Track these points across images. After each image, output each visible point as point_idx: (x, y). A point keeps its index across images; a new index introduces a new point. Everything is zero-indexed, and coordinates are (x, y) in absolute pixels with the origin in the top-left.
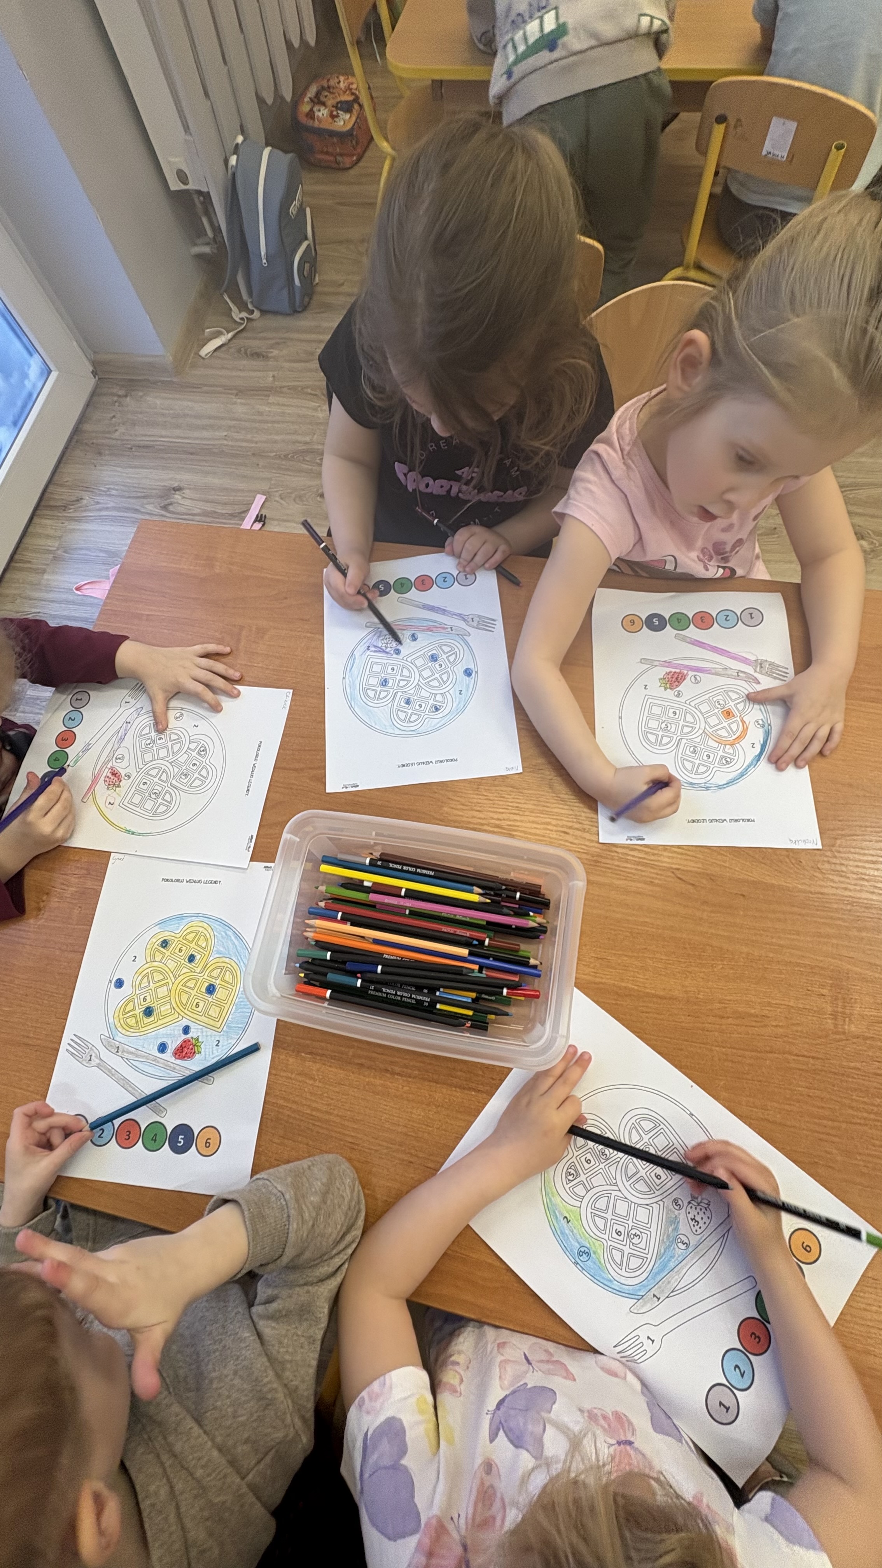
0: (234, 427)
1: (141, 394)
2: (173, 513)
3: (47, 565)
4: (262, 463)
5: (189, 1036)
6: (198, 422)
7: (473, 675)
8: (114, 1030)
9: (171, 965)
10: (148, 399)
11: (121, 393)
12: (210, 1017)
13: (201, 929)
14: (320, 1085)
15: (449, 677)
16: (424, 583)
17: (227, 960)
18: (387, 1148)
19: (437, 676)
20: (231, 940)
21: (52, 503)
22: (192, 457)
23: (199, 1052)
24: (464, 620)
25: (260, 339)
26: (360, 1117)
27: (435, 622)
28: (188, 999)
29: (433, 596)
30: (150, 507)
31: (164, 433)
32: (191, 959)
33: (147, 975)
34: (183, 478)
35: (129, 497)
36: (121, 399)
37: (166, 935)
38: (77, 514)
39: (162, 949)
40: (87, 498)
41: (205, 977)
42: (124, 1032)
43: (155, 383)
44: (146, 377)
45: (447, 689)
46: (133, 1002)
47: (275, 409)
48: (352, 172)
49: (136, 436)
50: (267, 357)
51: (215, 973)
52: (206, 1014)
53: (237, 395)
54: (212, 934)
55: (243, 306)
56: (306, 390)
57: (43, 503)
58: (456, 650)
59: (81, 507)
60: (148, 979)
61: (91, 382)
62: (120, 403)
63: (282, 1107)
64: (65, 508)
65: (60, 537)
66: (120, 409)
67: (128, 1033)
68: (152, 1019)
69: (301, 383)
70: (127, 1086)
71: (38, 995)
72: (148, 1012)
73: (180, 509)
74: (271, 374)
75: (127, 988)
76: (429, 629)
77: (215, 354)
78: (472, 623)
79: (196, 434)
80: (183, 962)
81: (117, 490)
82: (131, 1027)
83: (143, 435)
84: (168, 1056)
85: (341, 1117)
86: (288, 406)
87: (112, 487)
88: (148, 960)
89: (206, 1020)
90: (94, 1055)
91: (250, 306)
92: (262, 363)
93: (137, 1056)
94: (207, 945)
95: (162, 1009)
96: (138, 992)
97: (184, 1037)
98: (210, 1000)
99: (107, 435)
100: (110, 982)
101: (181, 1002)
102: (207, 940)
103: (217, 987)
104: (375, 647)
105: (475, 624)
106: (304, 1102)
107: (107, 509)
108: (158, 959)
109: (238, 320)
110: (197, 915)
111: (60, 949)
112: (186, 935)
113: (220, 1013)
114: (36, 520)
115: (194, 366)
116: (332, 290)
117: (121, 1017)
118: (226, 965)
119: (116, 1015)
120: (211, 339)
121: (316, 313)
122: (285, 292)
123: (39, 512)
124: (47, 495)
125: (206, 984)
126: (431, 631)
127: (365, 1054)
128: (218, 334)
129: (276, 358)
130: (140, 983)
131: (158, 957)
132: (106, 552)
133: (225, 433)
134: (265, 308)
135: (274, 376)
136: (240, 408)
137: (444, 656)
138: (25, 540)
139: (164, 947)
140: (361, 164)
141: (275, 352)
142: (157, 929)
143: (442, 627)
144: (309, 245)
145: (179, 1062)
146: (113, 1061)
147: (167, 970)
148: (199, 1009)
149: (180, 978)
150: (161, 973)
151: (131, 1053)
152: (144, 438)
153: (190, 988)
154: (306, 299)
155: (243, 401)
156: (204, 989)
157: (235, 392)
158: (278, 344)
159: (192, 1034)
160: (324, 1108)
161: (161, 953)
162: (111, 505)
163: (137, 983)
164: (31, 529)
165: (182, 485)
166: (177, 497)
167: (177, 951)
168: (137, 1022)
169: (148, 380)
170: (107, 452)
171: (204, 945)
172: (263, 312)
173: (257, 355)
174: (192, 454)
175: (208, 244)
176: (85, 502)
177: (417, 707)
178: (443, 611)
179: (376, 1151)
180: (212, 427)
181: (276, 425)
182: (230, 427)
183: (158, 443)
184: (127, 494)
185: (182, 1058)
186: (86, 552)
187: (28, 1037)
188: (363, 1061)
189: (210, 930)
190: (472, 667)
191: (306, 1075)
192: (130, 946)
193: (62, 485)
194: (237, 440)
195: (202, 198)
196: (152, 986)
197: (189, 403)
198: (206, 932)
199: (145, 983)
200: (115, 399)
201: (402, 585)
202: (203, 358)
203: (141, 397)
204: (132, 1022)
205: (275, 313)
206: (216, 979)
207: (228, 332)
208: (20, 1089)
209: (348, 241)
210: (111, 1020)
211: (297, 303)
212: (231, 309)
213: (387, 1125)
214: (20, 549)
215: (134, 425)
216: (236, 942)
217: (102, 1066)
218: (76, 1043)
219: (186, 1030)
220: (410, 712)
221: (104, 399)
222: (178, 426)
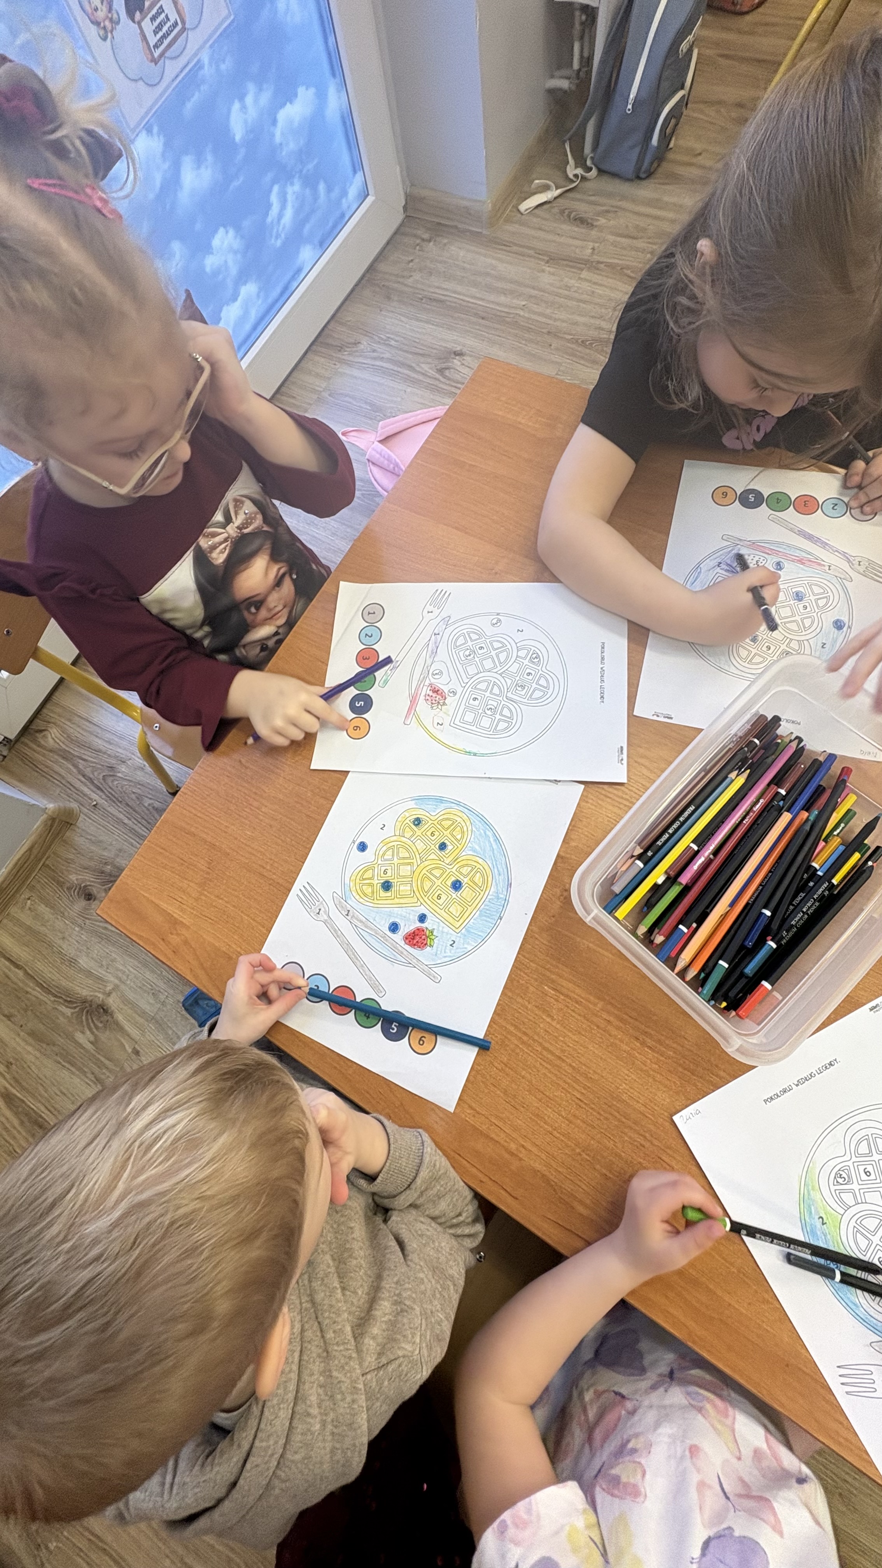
0: (535, 297)
1: (446, 241)
2: (449, 379)
3: (310, 404)
4: (555, 343)
5: (424, 925)
6: (500, 285)
7: (845, 629)
8: (348, 893)
9: (420, 846)
10: (453, 248)
11: (426, 236)
12: (450, 914)
13: (459, 820)
14: (558, 1026)
15: (813, 622)
16: (807, 505)
17: (480, 861)
18: (619, 1121)
19: (798, 618)
20: (489, 841)
21: (330, 341)
22: (481, 321)
23: (431, 946)
24: (849, 561)
25: (587, 202)
26: (596, 1077)
27: (809, 553)
28: (431, 887)
29: (816, 522)
30: (425, 367)
31: (459, 288)
32: (443, 846)
33: (392, 848)
34: (469, 342)
35: (407, 352)
36: (424, 244)
37: (420, 813)
38: (351, 358)
39: (414, 827)
40: (365, 344)
41: (454, 870)
42: (357, 897)
43: (464, 231)
44: (455, 223)
45: (807, 637)
46: (373, 871)
47: (585, 286)
48: (748, 18)
49: (430, 286)
50: (592, 225)
51: (465, 870)
52: (447, 909)
53: (547, 262)
54: (470, 828)
55: (581, 162)
56: (625, 271)
57: (321, 339)
58: (830, 594)
59: (357, 351)
60: (393, 852)
61: (400, 217)
62: (421, 247)
63: (510, 1033)
64: (340, 349)
65: (329, 379)
66: (421, 253)
67: (361, 900)
68: (388, 894)
69: (620, 262)
70: (350, 953)
71: (282, 830)
72: (387, 886)
73: (458, 377)
74: (591, 245)
75: (369, 853)
76: (801, 561)
77: (536, 211)
78: (859, 568)
79: (492, 297)
80: (433, 847)
81: (396, 341)
82: (365, 895)
83: (438, 288)
84: (398, 937)
85: (574, 1068)
86: (601, 285)
87: (392, 336)
88: (397, 834)
89: (445, 915)
90: (323, 909)
91: (589, 163)
92: (583, 231)
93: (366, 927)
94: (462, 837)
95: (402, 888)
96: (380, 862)
97: (418, 925)
98: (454, 896)
99: (401, 280)
100: (354, 842)
101: (422, 888)
102: (463, 832)
103: (464, 886)
104: (728, 565)
105: (861, 569)
106: (536, 1037)
107: (382, 359)
108: (408, 835)
109: (571, 176)
110: (458, 803)
111: (312, 791)
112: (443, 820)
113: (462, 914)
114: (310, 355)
115: (508, 220)
116: (686, 159)
117: (358, 881)
118: (478, 866)
119: (353, 878)
120: (535, 193)
121: (660, 184)
122: (637, 150)
123: (314, 347)
124: (326, 331)
125: (453, 879)
126: (803, 564)
127: (616, 1012)
128: (546, 188)
129: (601, 229)
130: (384, 854)
131: (408, 834)
132: (372, 405)
133: (524, 303)
134: (603, 167)
135: (593, 249)
136: (548, 277)
137: (813, 598)
138: (295, 374)
139: (416, 825)
140: (760, 10)
141: (602, 221)
142: (412, 804)
143: (817, 563)
144: (684, 96)
145: (407, 947)
146: (341, 922)
147: (415, 850)
148: (441, 902)
149: (427, 863)
150: (407, 850)
151: (361, 921)
152: (437, 291)
153: (435, 877)
154: (655, 165)
155: (552, 270)
156: (449, 883)
157: (546, 258)
158: (608, 211)
159: (428, 925)
160: (558, 1053)
161: (413, 830)
162: (387, 355)
163: (381, 853)
164: (302, 364)
165: (465, 350)
166: (456, 362)
167: (429, 834)
168: (373, 892)
169: (456, 227)
170: (396, 298)
171: (459, 837)
172: (601, 171)
173: (581, 221)
174: (483, 318)
175: (568, 78)
176: (362, 347)
177: (764, 649)
178: (824, 545)
179: (606, 1119)
180: (512, 292)
181: (581, 304)
182: (531, 296)
183: (451, 299)
184: (406, 348)
185: (413, 945)
186: (350, 400)
187: (264, 868)
188: (611, 1019)
189: (468, 823)
190: (845, 619)
191: (544, 1011)
192: (380, 813)
193: (342, 324)
194: (535, 313)
195: (584, 17)
196: (396, 861)
197: (494, 262)
198: (464, 824)
199: (388, 855)
200: (418, 241)
201: (778, 501)
202: (522, 214)
203: (445, 245)
204: (368, 890)
205: (614, 175)
206: (465, 876)
207: (557, 188)
208: (248, 916)
209: (720, 103)
210: (347, 881)
211: (643, 169)
212: (568, 162)
213: (625, 1097)
214: (288, 382)
215: (431, 274)
216: (495, 847)
217: (329, 923)
218: (307, 891)
219: (422, 918)
220: (754, 651)
221: (406, 240)
222: (475, 284)
